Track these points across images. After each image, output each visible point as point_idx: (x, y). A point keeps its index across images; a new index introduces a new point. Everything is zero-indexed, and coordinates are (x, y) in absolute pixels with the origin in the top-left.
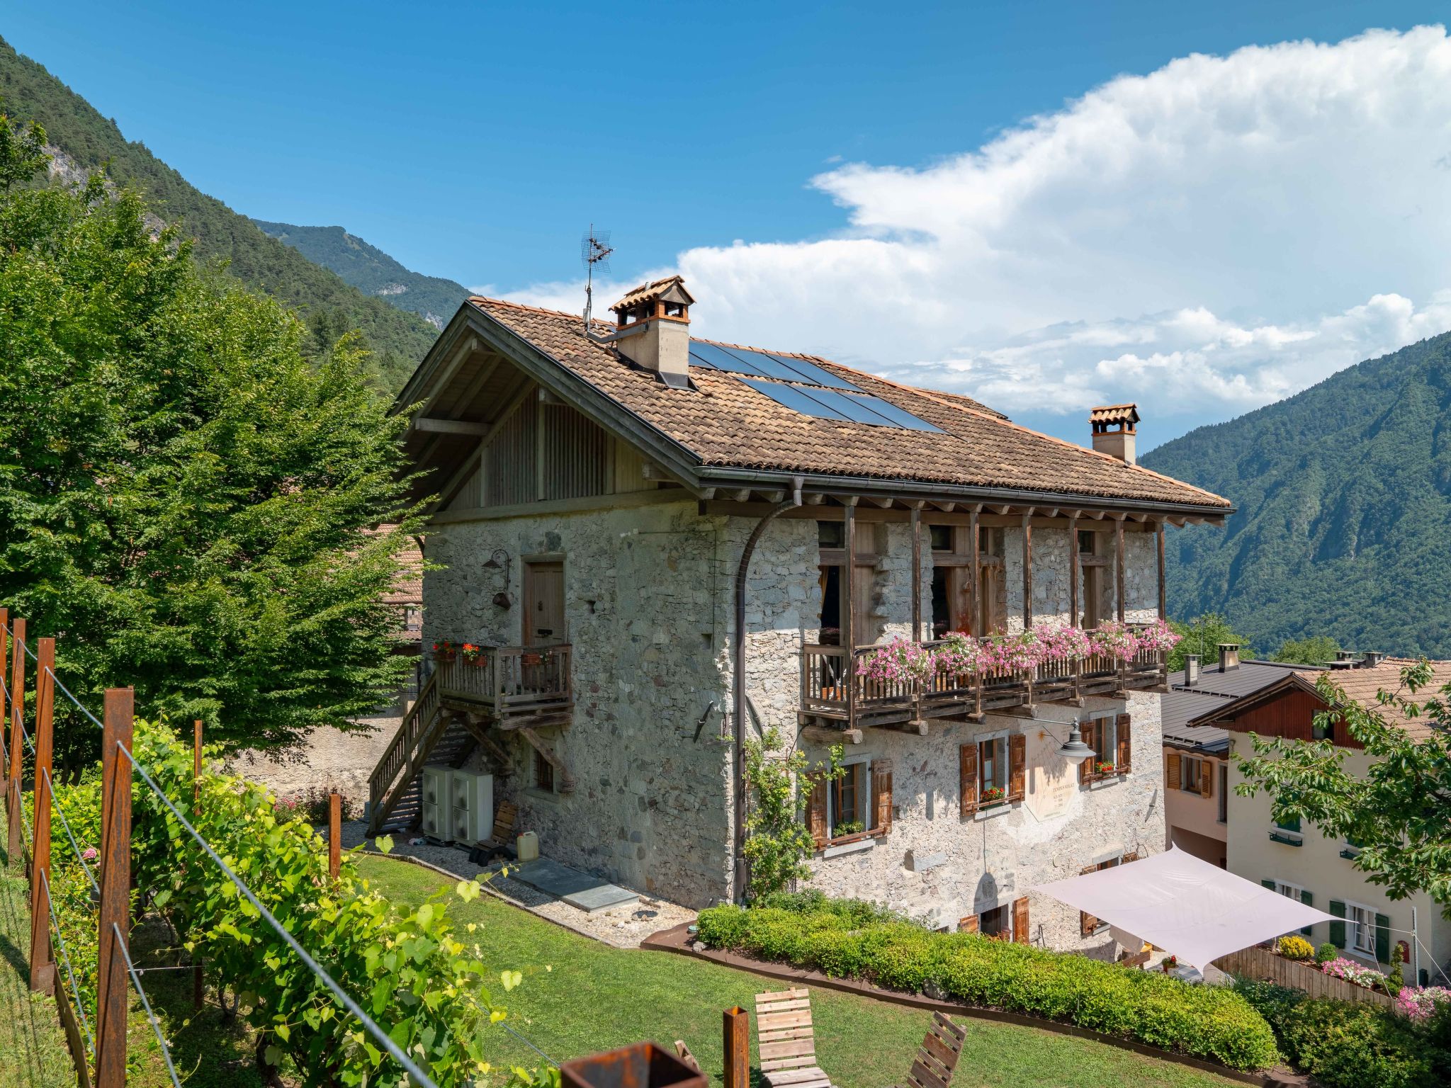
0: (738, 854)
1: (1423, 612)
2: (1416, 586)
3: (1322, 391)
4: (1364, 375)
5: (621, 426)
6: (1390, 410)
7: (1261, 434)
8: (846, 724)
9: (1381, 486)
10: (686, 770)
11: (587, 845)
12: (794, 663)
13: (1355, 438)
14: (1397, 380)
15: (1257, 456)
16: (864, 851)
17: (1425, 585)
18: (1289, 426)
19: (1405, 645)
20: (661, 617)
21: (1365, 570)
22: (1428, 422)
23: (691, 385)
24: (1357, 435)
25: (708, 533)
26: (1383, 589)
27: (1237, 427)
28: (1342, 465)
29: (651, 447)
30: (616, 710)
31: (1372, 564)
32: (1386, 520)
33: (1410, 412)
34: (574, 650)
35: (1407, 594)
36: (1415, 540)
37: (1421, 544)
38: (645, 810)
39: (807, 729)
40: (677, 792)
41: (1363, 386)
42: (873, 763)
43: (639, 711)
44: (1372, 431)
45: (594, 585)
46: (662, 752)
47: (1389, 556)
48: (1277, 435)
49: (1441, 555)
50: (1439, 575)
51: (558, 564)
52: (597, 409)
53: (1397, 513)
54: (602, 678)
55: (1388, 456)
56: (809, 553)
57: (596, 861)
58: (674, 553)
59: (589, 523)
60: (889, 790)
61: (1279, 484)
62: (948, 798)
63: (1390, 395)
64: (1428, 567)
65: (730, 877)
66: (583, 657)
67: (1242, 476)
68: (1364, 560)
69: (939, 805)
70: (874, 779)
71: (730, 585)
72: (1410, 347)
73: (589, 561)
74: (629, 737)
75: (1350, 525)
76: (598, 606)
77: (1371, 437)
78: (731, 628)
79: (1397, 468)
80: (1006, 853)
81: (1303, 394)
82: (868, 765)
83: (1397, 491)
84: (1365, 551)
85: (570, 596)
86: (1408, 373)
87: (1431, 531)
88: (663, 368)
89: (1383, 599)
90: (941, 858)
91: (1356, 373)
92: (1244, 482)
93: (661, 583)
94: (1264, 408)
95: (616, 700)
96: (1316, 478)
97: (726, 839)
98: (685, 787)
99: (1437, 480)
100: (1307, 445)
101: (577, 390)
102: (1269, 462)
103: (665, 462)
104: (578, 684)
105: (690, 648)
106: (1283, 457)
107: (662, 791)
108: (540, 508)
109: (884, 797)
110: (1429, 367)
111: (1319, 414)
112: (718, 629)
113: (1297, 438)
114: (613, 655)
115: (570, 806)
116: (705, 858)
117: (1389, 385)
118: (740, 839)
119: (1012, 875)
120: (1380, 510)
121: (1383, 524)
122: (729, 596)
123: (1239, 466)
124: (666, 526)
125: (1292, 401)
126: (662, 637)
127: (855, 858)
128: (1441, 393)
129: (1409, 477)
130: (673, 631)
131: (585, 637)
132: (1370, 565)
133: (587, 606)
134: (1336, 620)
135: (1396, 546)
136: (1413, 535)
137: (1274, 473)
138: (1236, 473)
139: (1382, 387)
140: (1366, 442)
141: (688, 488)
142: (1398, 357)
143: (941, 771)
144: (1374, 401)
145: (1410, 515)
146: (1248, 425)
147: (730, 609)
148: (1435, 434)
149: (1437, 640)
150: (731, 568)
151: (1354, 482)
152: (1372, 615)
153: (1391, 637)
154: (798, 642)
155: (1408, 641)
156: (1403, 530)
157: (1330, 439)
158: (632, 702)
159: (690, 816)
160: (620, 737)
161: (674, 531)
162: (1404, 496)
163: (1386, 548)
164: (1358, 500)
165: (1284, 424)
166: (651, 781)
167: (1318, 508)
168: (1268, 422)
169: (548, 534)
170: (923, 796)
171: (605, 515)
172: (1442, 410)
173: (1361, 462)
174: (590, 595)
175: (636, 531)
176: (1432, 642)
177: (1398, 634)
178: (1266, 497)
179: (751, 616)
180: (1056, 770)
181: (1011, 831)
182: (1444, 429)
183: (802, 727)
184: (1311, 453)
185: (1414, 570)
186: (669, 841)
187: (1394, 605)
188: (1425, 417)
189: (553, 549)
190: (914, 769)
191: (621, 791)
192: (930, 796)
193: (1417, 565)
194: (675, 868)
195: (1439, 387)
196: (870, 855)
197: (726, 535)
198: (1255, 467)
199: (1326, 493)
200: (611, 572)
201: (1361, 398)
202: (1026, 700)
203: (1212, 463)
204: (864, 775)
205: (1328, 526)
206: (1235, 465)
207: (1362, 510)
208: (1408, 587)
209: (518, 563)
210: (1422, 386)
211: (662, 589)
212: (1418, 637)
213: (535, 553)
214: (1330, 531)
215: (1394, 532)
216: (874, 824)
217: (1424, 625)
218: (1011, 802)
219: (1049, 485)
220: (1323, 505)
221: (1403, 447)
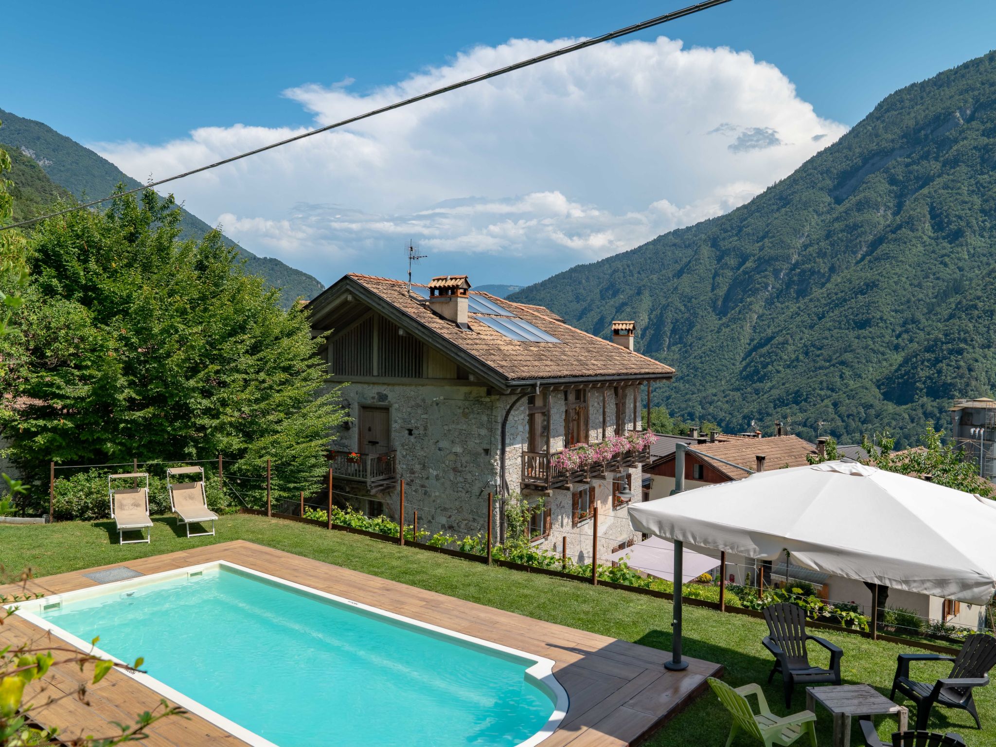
1: (703, 386)
2: (700, 371)
3: (651, 247)
4: (675, 238)
5: (459, 356)
6: (690, 262)
7: (614, 272)
8: (546, 488)
9: (683, 308)
10: (472, 511)
12: (519, 460)
13: (669, 278)
14: (694, 243)
15: (612, 285)
17: (705, 370)
18: (631, 268)
19: (693, 407)
20: (457, 440)
21: (673, 360)
22: (710, 270)
23: (469, 328)
24: (670, 275)
25: (487, 402)
26: (682, 372)
27: (600, 266)
28: (662, 294)
29: (477, 368)
30: (426, 483)
31: (677, 356)
32: (685, 329)
33: (701, 263)
34: (398, 453)
35: (695, 375)
36: (701, 342)
37: (704, 345)
39: (524, 490)
40: (466, 522)
41: (674, 245)
43: (443, 484)
44: (679, 274)
45: (413, 421)
46: (457, 503)
47: (686, 352)
48: (624, 273)
49: (715, 352)
50: (713, 364)
51: (386, 409)
52: (443, 346)
53: (691, 326)
54: (417, 467)
55: (687, 290)
56: (525, 409)
58: (466, 410)
59: (411, 391)
60: (550, 515)
61: (624, 304)
62: (568, 517)
63: (690, 252)
64: (707, 359)
66: (404, 457)
67: (603, 298)
68: (672, 354)
69: (565, 521)
71: (500, 427)
72: (701, 223)
73: (409, 410)
74: (436, 496)
75: (665, 332)
76: (415, 432)
77: (679, 277)
78: (500, 447)
79: (692, 297)
80: (587, 542)
81: (640, 247)
83: (692, 311)
84: (673, 348)
85: (395, 426)
86: (700, 239)
87: (710, 337)
88: (459, 321)
89: (682, 378)
91: (671, 237)
92: (604, 302)
93: (458, 423)
94: (617, 255)
95: (427, 478)
96: (646, 302)
98: (471, 519)
99: (714, 306)
100: (642, 280)
101: (429, 334)
102: (619, 289)
103: (486, 376)
104: (400, 470)
105: (477, 455)
106: (627, 287)
107: (457, 521)
108: (374, 379)
109: (548, 518)
110: (711, 237)
111: (649, 261)
112: (493, 447)
113: (636, 275)
114: (425, 457)
117: (689, 246)
119: (589, 552)
120: (682, 323)
121: (683, 332)
122: (499, 432)
123: (601, 292)
124: (462, 397)
125: (634, 252)
126: (458, 449)
128: (718, 253)
129: (699, 304)
130: (465, 447)
131: (406, 447)
132: (675, 357)
133: (407, 432)
134: (655, 391)
135: (690, 345)
136: (700, 339)
137: (622, 297)
138: (598, 296)
139: (686, 247)
140: (675, 280)
141: (497, 388)
142: (695, 229)
143: (566, 506)
144: (680, 255)
145: (698, 327)
146: (607, 266)
147: (499, 438)
148: (714, 278)
149: (711, 404)
150: (500, 419)
151: (668, 305)
152: (675, 388)
153: (686, 401)
154: (521, 450)
155: (695, 404)
156: (694, 336)
157: (655, 277)
158: (437, 480)
160: (430, 496)
161: (466, 399)
162: (695, 315)
163: (685, 347)
164: (670, 316)
165: (628, 266)
166: (450, 517)
167: (647, 320)
168: (619, 264)
169: (378, 393)
170: (560, 517)
171: (421, 388)
172: (718, 263)
173: (672, 293)
174: (410, 427)
175: (442, 398)
176: (708, 405)
177: (689, 400)
178: (616, 312)
179: (507, 441)
180: (604, 502)
181: (589, 531)
182: (719, 275)
183: (522, 489)
184: (644, 286)
185: (699, 361)
187: (688, 382)
188: (709, 267)
189: (383, 401)
190: (558, 506)
192: (562, 517)
193: (701, 357)
195: (717, 249)
197: (498, 404)
198: (611, 292)
199: (652, 311)
200: (425, 416)
201: (673, 253)
202: (603, 472)
203: (584, 289)
205: (652, 332)
206: (598, 290)
207: (672, 323)
208: (696, 371)
209: (356, 406)
210: (707, 248)
211: (459, 427)
212: (701, 401)
213: (369, 402)
214: (653, 335)
215: (689, 337)
216: (544, 532)
217: (704, 394)
218: (589, 518)
219: (614, 372)
220: (649, 319)
221: (696, 285)
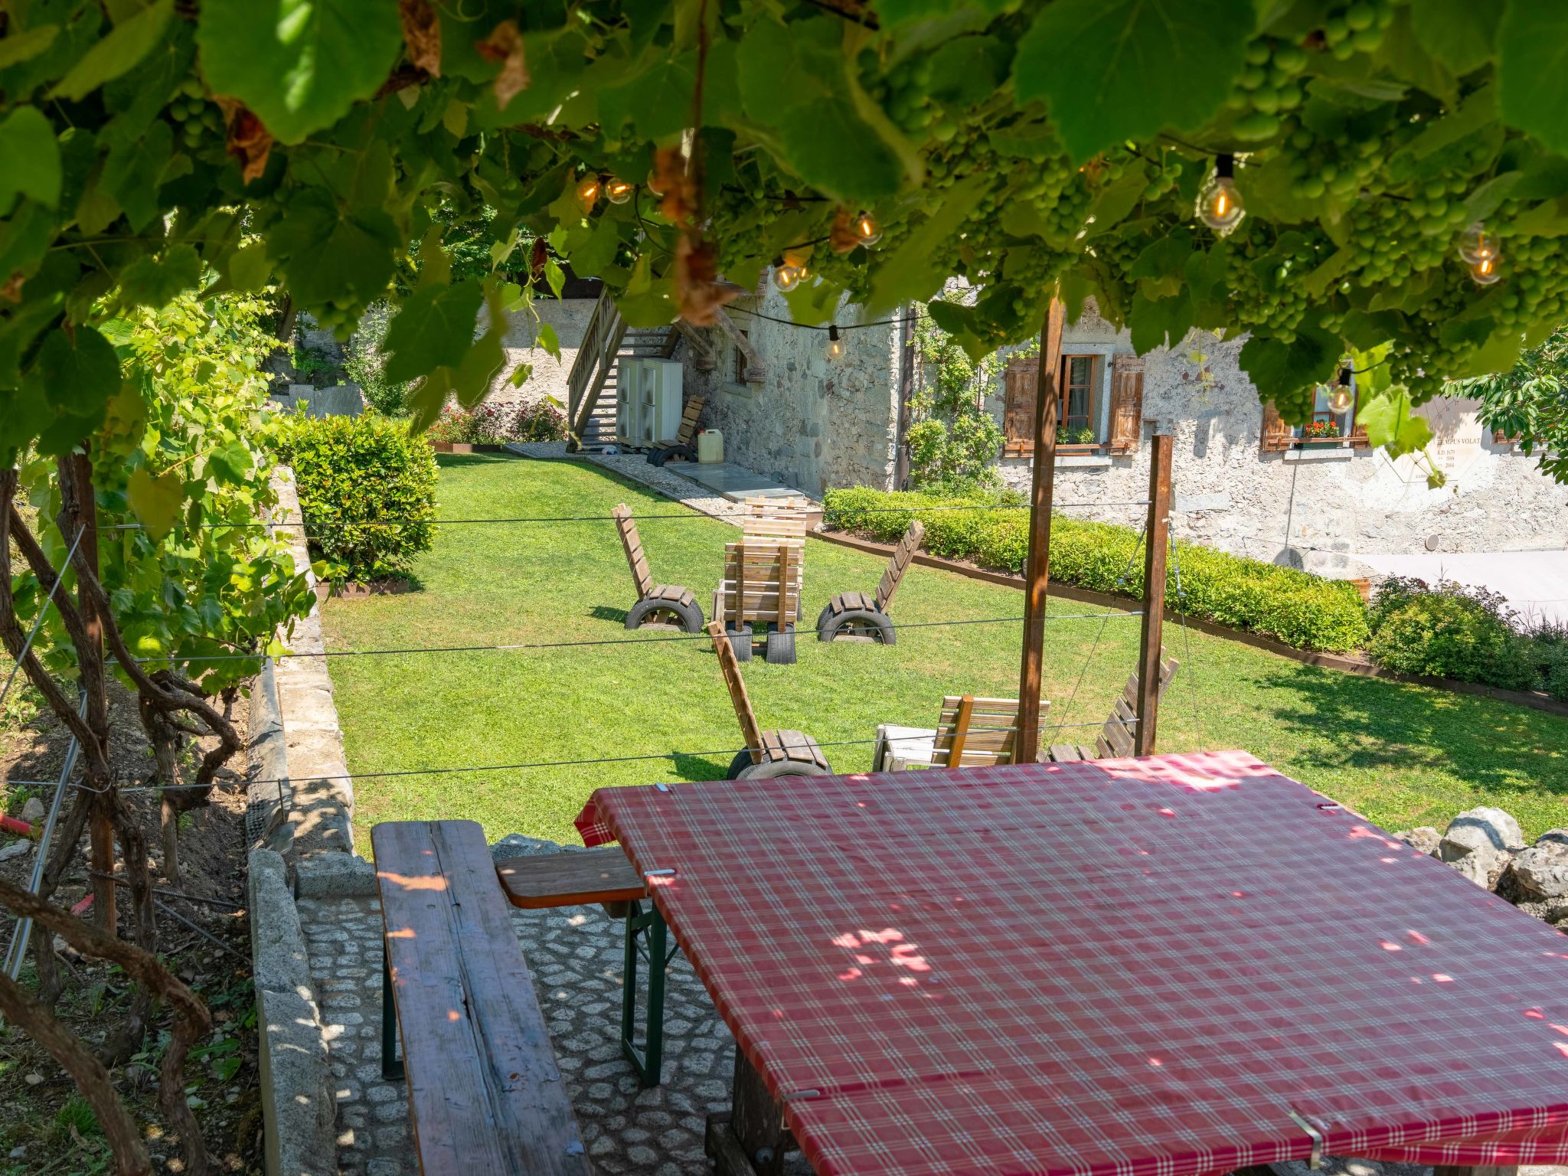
0: (901, 440)
11: (773, 446)
16: (1095, 470)
38: (822, 397)
40: (850, 370)
42: (1115, 357)
57: (780, 464)
60: (1138, 395)
62: (1241, 423)
65: (890, 468)
70: (1116, 379)
80: (1336, 514)
82: (1109, 359)
90: (1222, 501)
97: (887, 421)
109: (1129, 404)
115: (761, 401)
116: (869, 448)
118: (903, 425)
119: (1345, 546)
127: (1079, 476)
143: (1232, 385)
159: (859, 396)
181: (1350, 487)
186: (841, 431)
190: (1186, 376)
191: (804, 376)
194: (844, 464)
196: (1104, 476)
204: (1102, 372)
216: (1112, 437)
218: (1352, 445)
